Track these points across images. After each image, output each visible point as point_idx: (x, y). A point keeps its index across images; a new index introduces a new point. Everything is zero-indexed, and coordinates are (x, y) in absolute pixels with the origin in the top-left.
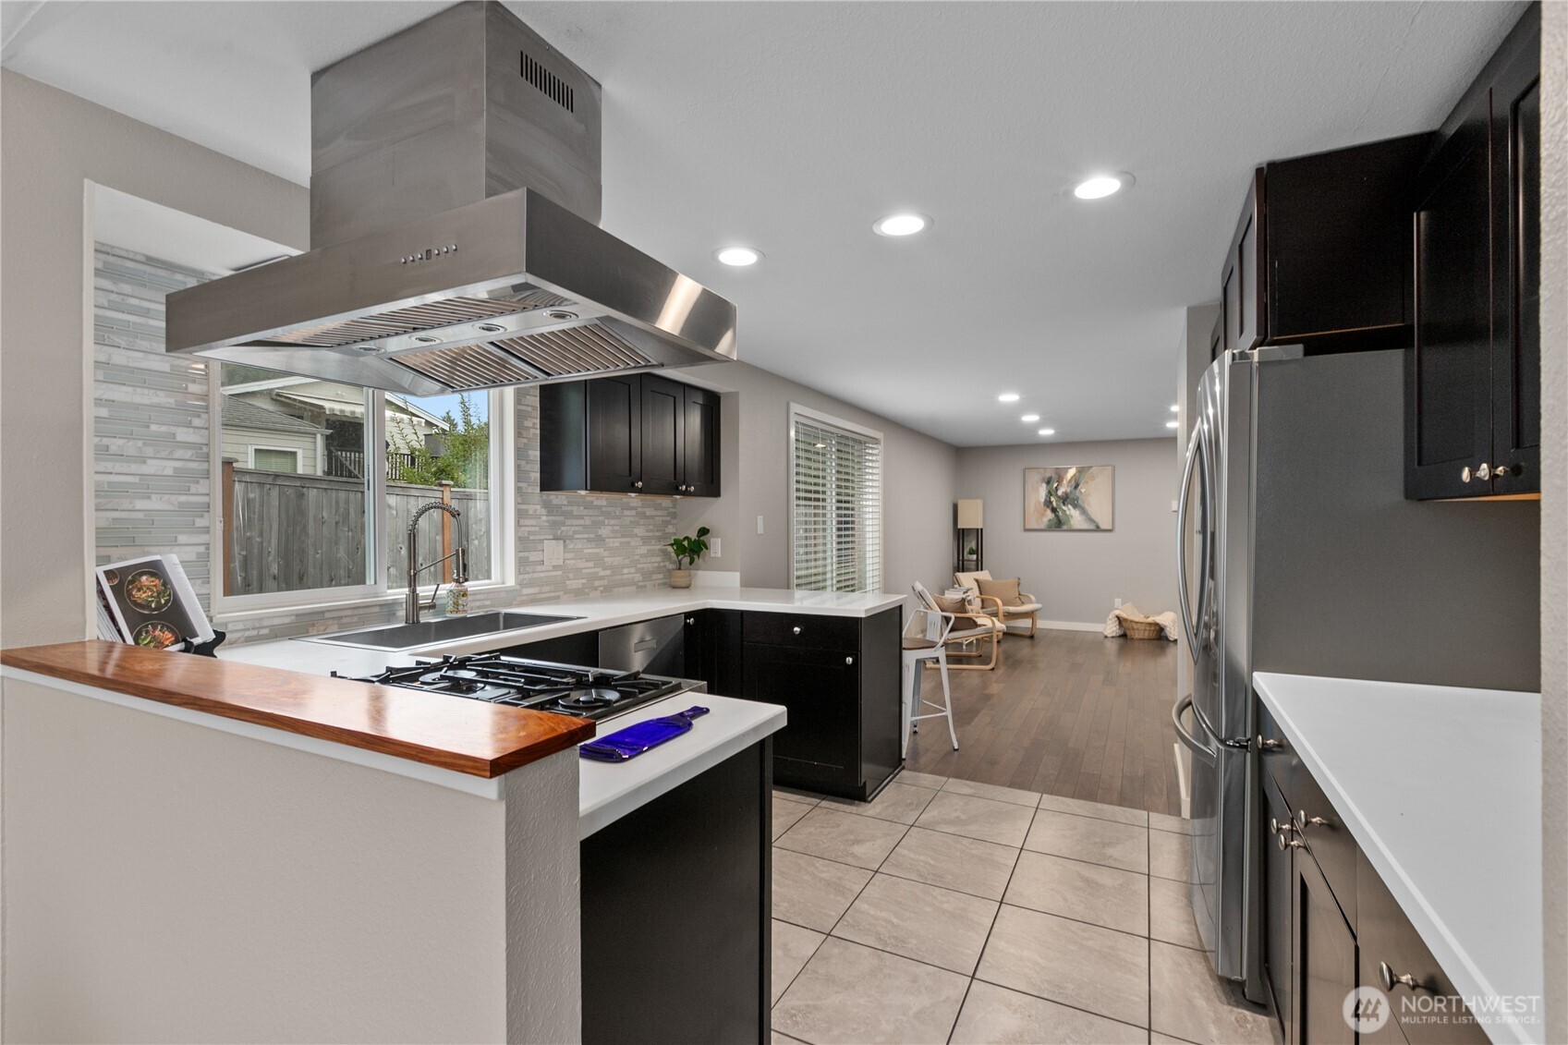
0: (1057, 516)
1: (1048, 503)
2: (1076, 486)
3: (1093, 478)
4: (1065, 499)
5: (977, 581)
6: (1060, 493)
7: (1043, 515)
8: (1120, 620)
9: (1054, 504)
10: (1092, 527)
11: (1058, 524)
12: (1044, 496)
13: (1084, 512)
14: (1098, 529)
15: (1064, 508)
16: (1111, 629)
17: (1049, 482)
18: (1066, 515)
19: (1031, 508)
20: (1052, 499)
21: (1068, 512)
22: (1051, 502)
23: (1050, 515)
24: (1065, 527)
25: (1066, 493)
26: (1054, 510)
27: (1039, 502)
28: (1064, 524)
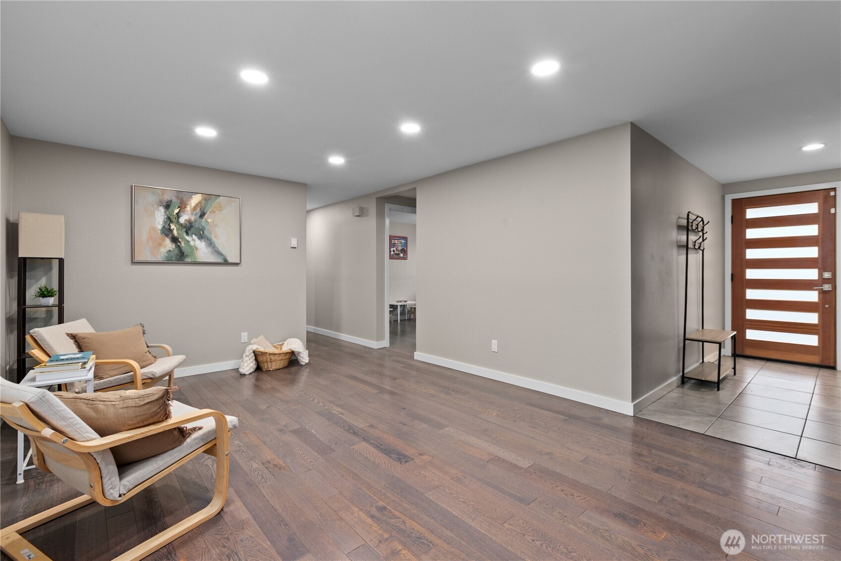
0: (179, 247)
1: (167, 231)
2: (202, 215)
3: (220, 208)
4: (188, 228)
5: (73, 337)
6: (182, 220)
7: (160, 245)
8: (256, 354)
9: (175, 232)
10: (220, 260)
11: (180, 257)
12: (161, 222)
13: (210, 243)
14: (226, 263)
15: (187, 238)
16: (248, 366)
17: (168, 206)
18: (191, 247)
19: (142, 236)
20: (173, 226)
21: (192, 243)
22: (171, 231)
23: (169, 245)
24: (188, 260)
25: (190, 222)
26: (175, 240)
27: (154, 229)
28: (187, 256)
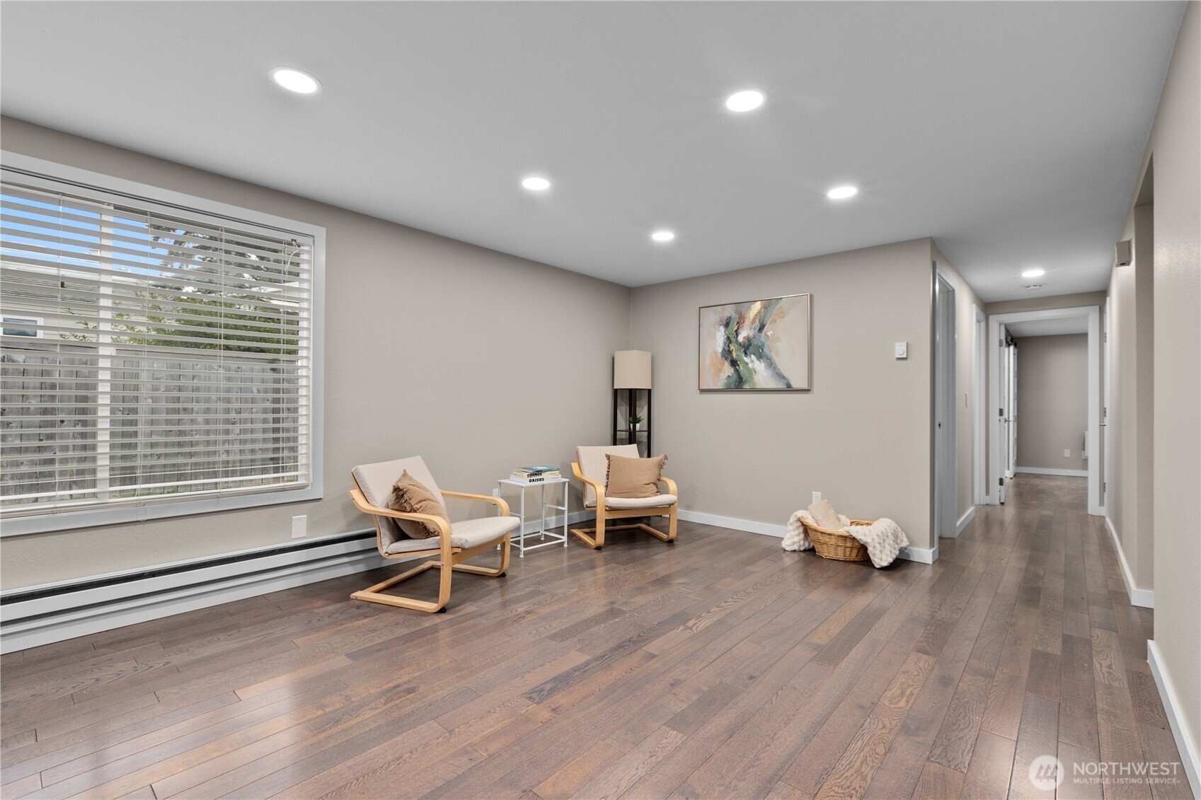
0: (737, 371)
1: (727, 353)
2: (761, 330)
3: (782, 315)
4: (747, 347)
5: (608, 457)
6: (741, 339)
7: (720, 370)
8: (806, 530)
9: (734, 354)
10: (782, 386)
11: (739, 384)
12: (722, 345)
13: (771, 364)
14: (789, 389)
15: (746, 359)
16: (792, 539)
17: (727, 325)
18: (748, 368)
19: (707, 361)
20: (732, 347)
21: (750, 365)
22: (730, 352)
23: (728, 370)
24: (747, 386)
25: (748, 339)
26: (734, 363)
27: (715, 353)
28: (746, 382)
